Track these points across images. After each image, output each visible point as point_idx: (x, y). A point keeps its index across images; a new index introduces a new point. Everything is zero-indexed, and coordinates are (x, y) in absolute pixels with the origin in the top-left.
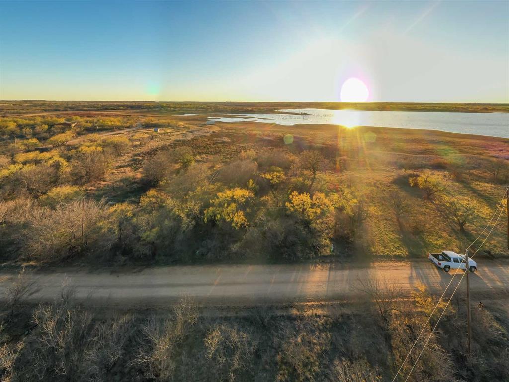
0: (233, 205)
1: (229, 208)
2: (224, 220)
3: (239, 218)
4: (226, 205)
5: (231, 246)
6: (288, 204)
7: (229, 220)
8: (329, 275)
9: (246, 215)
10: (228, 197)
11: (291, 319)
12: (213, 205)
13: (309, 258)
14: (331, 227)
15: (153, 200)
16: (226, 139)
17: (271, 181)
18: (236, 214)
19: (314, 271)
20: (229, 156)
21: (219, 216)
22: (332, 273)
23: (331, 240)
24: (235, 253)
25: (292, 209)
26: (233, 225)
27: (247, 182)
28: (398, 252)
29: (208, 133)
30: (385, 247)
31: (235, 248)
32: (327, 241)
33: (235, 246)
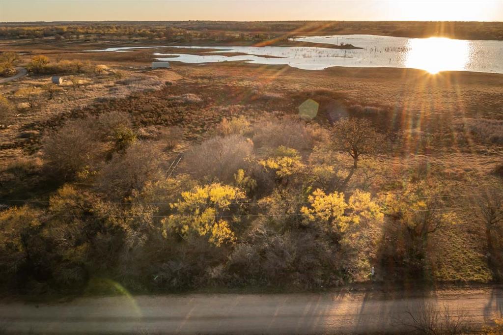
0: (210, 211)
1: (204, 215)
2: (196, 234)
3: (222, 230)
4: (197, 211)
6: (305, 210)
7: (204, 233)
8: (363, 307)
9: (233, 226)
10: (200, 198)
12: (175, 211)
13: (334, 286)
14: (374, 242)
15: (73, 203)
16: (192, 97)
17: (277, 172)
18: (216, 225)
19: (340, 302)
20: (199, 129)
21: (186, 228)
22: (368, 305)
23: (371, 260)
24: (216, 279)
25: (312, 217)
26: (211, 240)
27: (235, 175)
28: (477, 277)
29: (158, 85)
30: (457, 270)
31: (215, 272)
32: (366, 263)
33: (215, 270)
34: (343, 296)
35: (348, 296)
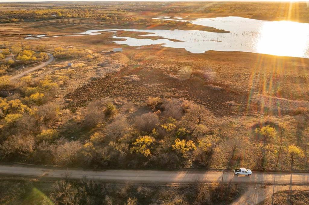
5: (144, 163)
6: (173, 146)
8: (186, 175)
9: (151, 150)
11: (166, 187)
13: (179, 169)
14: (196, 155)
17: (167, 130)
19: (180, 174)
22: (188, 175)
23: (193, 161)
24: (146, 166)
25: (175, 148)
26: (145, 155)
27: (152, 130)
28: (222, 168)
29: (118, 67)
30: (217, 166)
31: (145, 164)
32: (191, 162)
33: (145, 163)
34: (181, 172)
35: (183, 172)
